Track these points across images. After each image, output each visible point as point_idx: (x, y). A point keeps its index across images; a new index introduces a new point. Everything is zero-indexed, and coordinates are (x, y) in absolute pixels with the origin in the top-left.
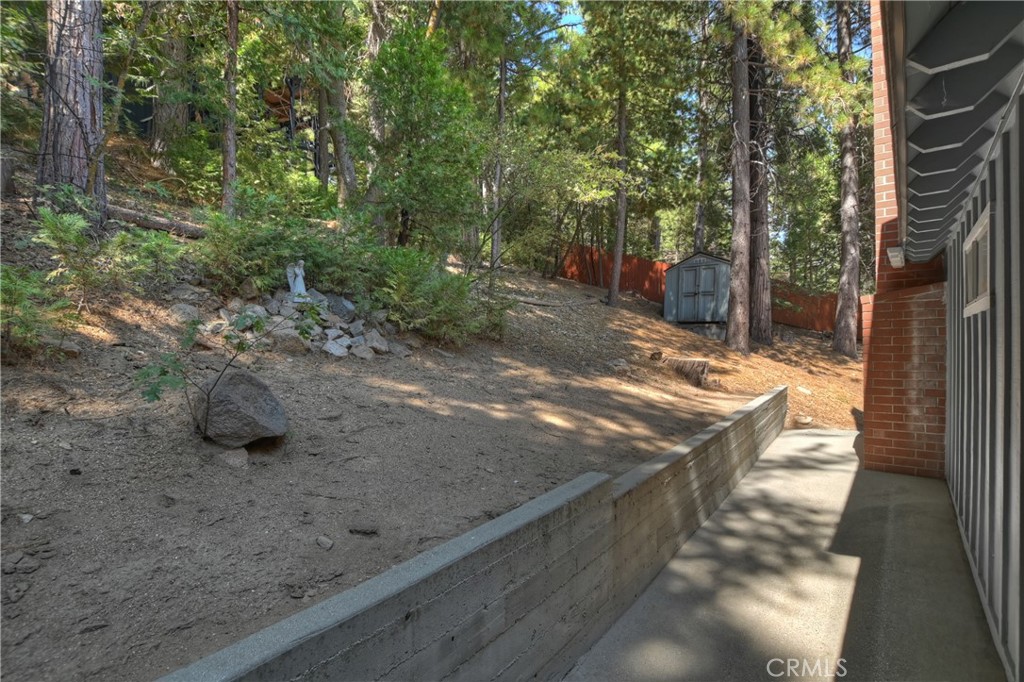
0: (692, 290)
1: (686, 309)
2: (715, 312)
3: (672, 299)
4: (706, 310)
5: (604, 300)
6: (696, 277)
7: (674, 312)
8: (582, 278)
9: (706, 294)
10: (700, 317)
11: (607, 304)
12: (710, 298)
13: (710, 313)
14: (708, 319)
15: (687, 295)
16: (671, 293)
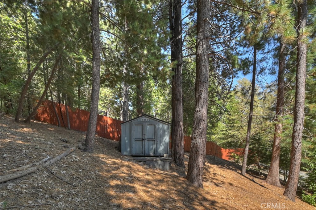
0: (140, 136)
1: (137, 147)
2: (156, 151)
3: (127, 141)
4: (150, 150)
5: (82, 147)
6: (143, 129)
7: (129, 149)
8: (53, 122)
9: (149, 139)
10: (147, 152)
11: (85, 150)
12: (152, 142)
13: (153, 151)
14: (152, 154)
15: (137, 140)
16: (126, 138)
